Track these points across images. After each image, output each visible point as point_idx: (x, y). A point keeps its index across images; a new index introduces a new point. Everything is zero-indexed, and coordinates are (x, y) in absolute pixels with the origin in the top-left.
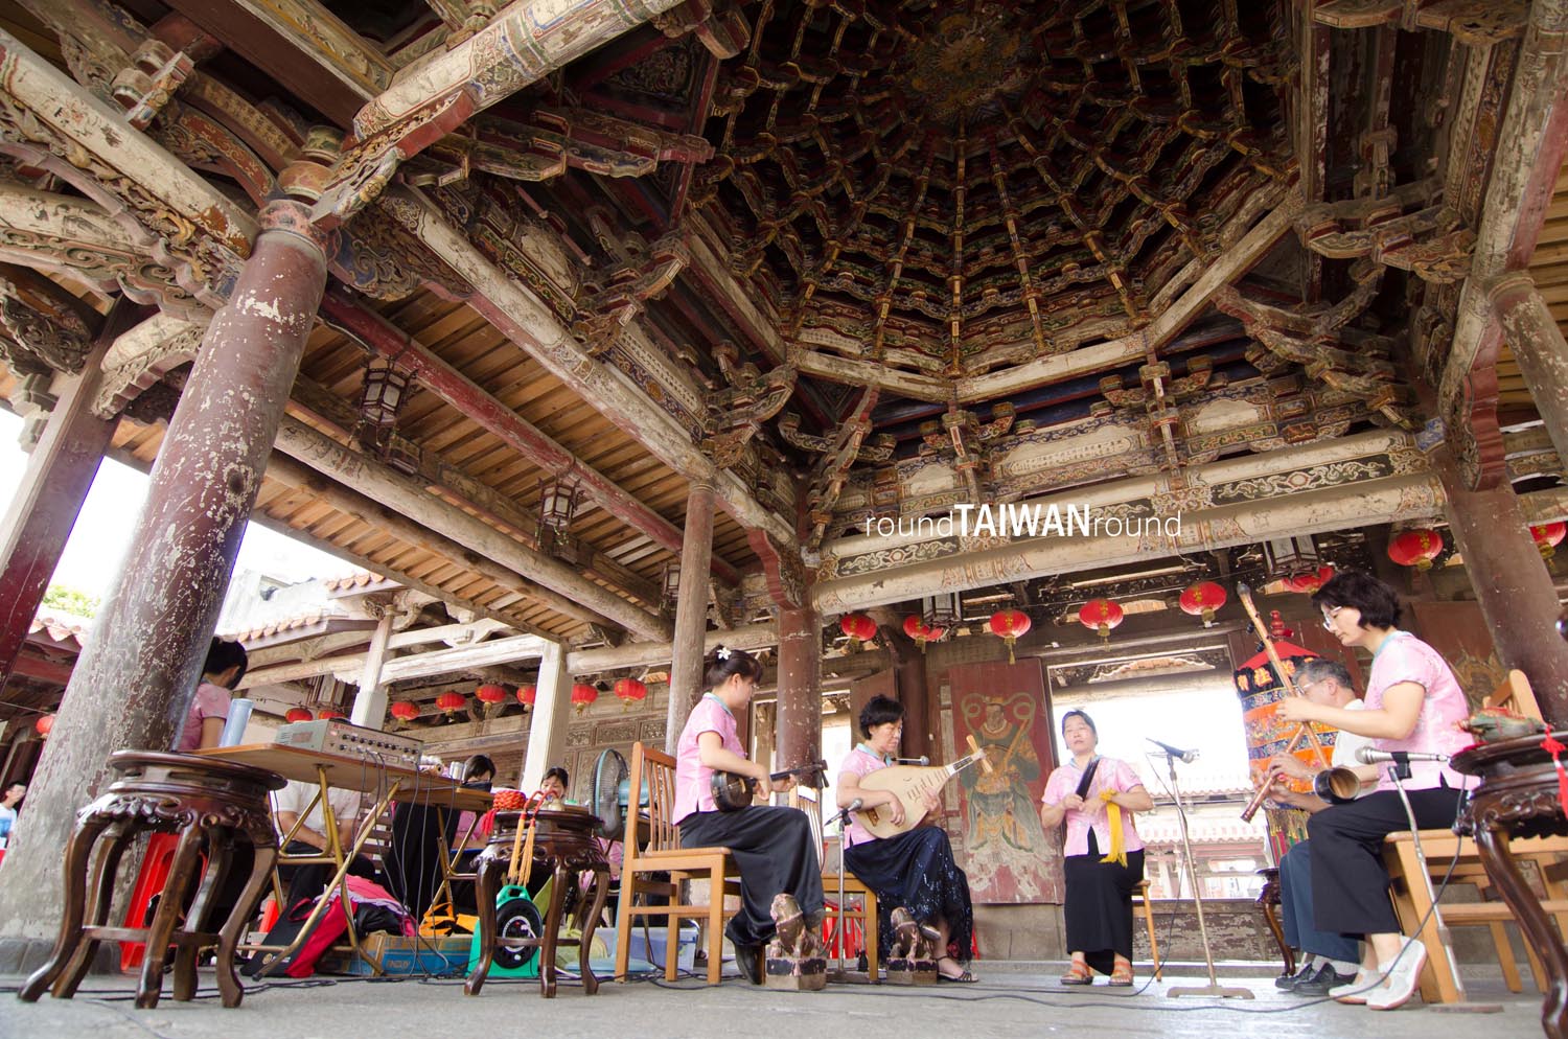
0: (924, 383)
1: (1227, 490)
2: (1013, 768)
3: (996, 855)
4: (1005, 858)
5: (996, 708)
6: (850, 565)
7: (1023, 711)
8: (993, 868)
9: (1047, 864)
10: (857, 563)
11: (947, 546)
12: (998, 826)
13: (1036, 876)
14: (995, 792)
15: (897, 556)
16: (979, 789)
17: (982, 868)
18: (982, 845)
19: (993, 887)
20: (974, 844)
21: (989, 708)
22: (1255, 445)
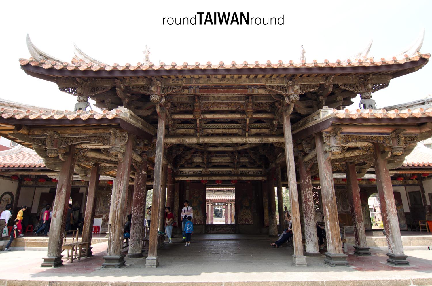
0: (202, 147)
1: (242, 172)
2: (198, 202)
4: (195, 217)
5: (197, 191)
6: (182, 172)
7: (201, 192)
10: (183, 172)
11: (200, 172)
14: (195, 206)
15: (191, 172)
16: (192, 205)
21: (195, 191)
22: (247, 165)
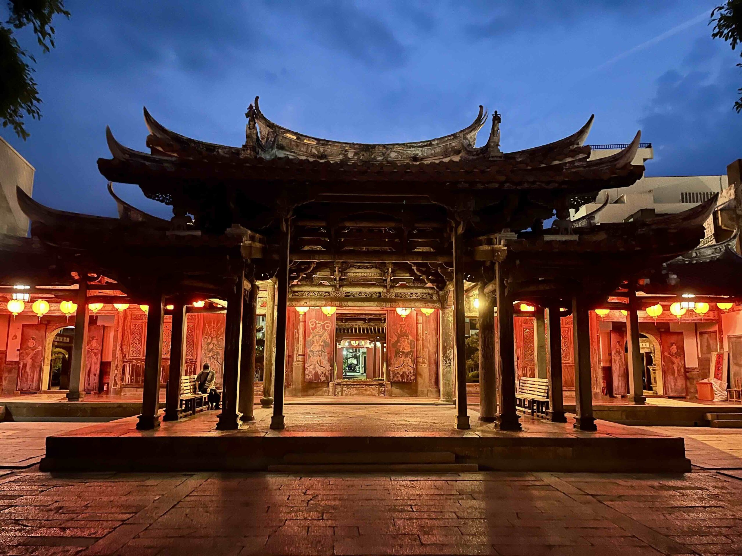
3: (314, 369)
4: (317, 369)
5: (320, 325)
7: (328, 327)
8: (313, 372)
9: (328, 371)
10: (298, 294)
11: (327, 294)
12: (316, 360)
13: (325, 374)
14: (316, 350)
15: (312, 294)
16: (312, 349)
17: (310, 372)
18: (310, 365)
19: (313, 378)
20: (309, 365)
21: (317, 325)
